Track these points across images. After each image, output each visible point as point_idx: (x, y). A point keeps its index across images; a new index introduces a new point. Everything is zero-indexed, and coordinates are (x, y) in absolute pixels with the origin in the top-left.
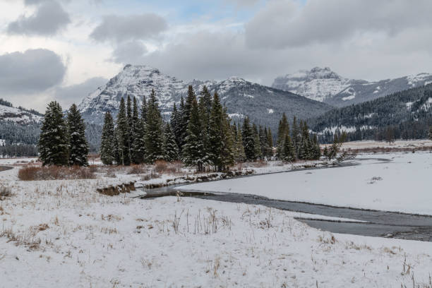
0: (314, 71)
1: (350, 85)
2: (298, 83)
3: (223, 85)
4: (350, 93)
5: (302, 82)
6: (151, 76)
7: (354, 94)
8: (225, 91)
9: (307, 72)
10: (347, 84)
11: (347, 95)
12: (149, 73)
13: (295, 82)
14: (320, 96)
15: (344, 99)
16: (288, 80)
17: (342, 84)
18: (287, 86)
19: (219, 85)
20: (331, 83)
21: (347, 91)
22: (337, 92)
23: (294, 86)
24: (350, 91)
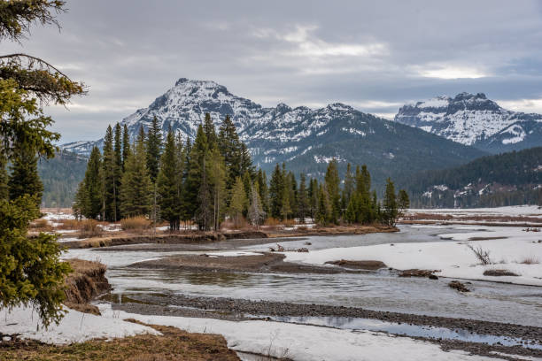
0: (460, 98)
1: (515, 120)
2: (435, 116)
3: (321, 114)
4: (515, 133)
5: (441, 115)
6: (215, 96)
7: (523, 134)
8: (322, 124)
9: (450, 99)
10: (512, 118)
11: (510, 136)
12: (213, 92)
13: (431, 114)
14: (467, 137)
15: (505, 141)
16: (420, 110)
17: (504, 119)
18: (418, 119)
19: (315, 115)
20: (485, 116)
21: (511, 130)
22: (495, 131)
23: (428, 119)
24: (515, 129)
